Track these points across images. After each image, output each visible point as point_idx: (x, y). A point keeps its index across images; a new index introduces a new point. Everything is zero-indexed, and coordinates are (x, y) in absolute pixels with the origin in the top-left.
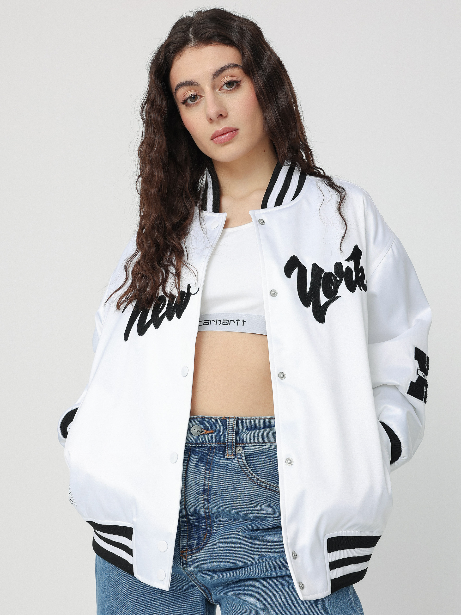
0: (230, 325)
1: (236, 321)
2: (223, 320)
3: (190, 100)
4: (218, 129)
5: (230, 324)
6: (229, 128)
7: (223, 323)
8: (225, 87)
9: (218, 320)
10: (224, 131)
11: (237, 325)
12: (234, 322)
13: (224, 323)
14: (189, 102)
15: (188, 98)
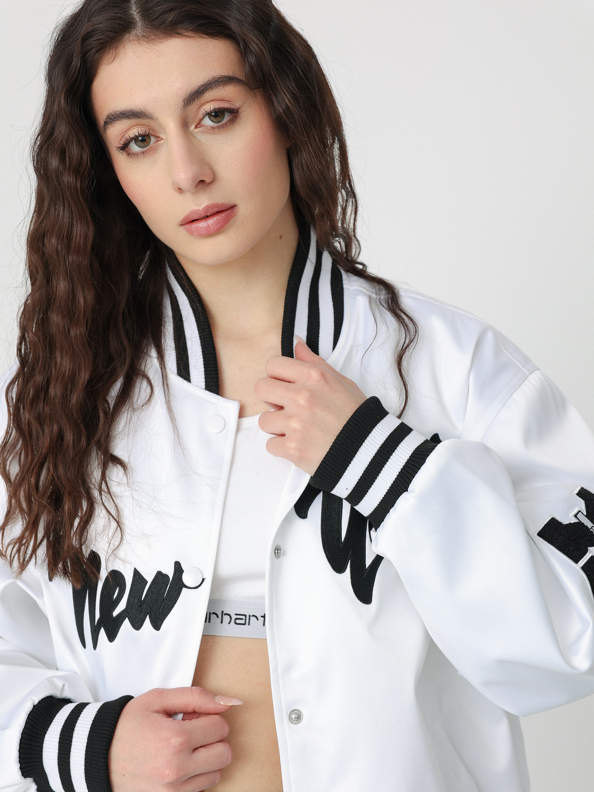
0: (249, 625)
1: (262, 616)
2: (236, 614)
3: (135, 143)
4: (196, 208)
5: (249, 623)
6: (217, 205)
7: (235, 621)
8: (207, 122)
9: (225, 614)
10: (206, 212)
11: (264, 625)
12: (258, 620)
13: (238, 621)
14: (134, 147)
15: (132, 139)
